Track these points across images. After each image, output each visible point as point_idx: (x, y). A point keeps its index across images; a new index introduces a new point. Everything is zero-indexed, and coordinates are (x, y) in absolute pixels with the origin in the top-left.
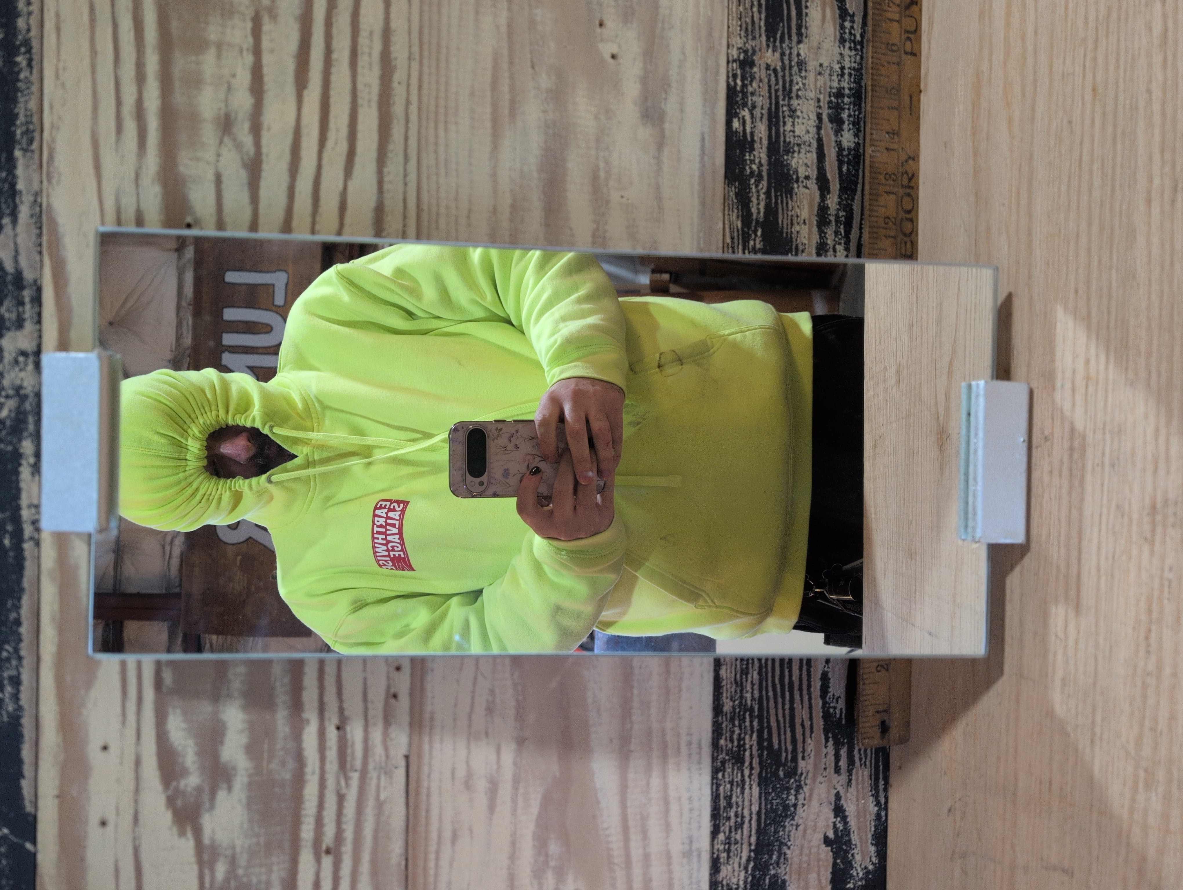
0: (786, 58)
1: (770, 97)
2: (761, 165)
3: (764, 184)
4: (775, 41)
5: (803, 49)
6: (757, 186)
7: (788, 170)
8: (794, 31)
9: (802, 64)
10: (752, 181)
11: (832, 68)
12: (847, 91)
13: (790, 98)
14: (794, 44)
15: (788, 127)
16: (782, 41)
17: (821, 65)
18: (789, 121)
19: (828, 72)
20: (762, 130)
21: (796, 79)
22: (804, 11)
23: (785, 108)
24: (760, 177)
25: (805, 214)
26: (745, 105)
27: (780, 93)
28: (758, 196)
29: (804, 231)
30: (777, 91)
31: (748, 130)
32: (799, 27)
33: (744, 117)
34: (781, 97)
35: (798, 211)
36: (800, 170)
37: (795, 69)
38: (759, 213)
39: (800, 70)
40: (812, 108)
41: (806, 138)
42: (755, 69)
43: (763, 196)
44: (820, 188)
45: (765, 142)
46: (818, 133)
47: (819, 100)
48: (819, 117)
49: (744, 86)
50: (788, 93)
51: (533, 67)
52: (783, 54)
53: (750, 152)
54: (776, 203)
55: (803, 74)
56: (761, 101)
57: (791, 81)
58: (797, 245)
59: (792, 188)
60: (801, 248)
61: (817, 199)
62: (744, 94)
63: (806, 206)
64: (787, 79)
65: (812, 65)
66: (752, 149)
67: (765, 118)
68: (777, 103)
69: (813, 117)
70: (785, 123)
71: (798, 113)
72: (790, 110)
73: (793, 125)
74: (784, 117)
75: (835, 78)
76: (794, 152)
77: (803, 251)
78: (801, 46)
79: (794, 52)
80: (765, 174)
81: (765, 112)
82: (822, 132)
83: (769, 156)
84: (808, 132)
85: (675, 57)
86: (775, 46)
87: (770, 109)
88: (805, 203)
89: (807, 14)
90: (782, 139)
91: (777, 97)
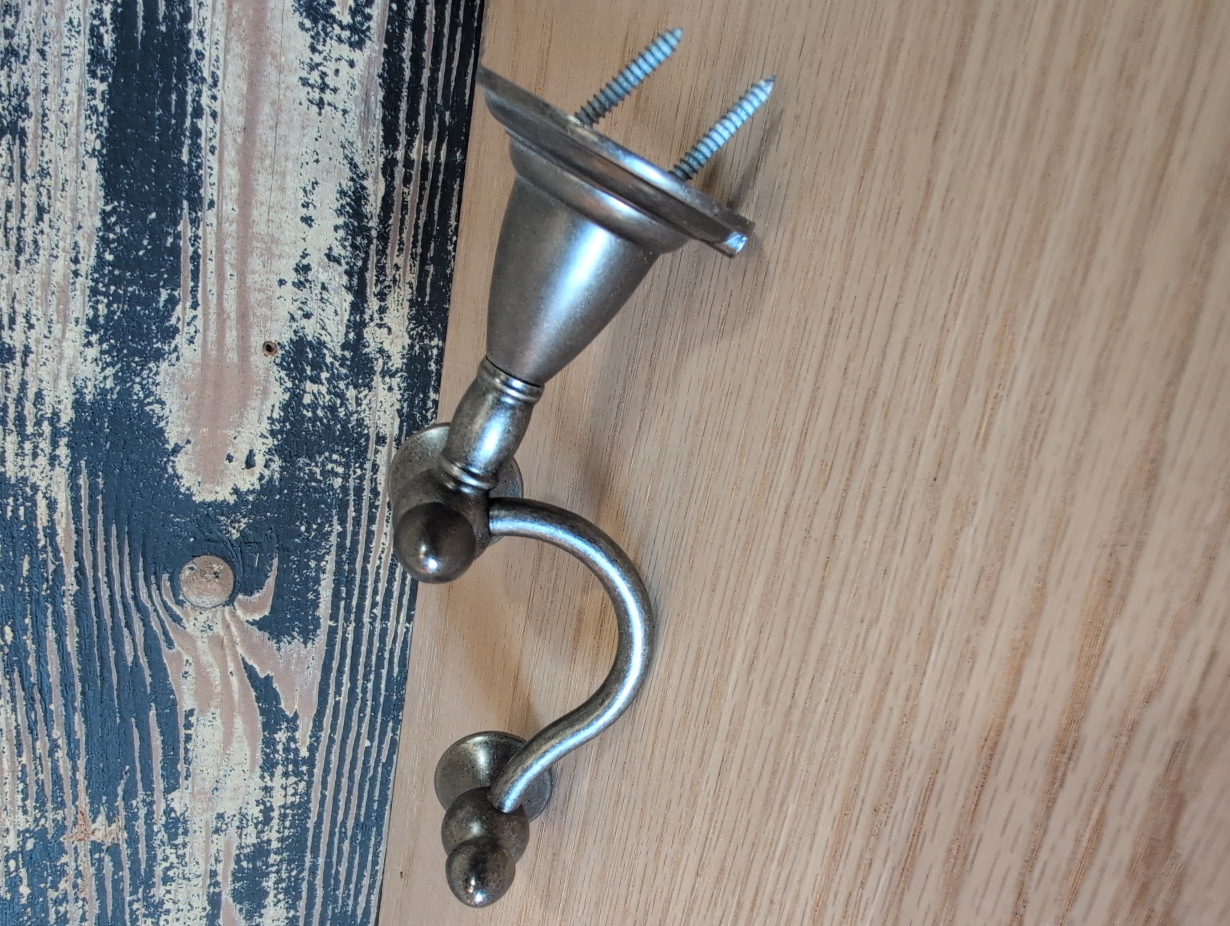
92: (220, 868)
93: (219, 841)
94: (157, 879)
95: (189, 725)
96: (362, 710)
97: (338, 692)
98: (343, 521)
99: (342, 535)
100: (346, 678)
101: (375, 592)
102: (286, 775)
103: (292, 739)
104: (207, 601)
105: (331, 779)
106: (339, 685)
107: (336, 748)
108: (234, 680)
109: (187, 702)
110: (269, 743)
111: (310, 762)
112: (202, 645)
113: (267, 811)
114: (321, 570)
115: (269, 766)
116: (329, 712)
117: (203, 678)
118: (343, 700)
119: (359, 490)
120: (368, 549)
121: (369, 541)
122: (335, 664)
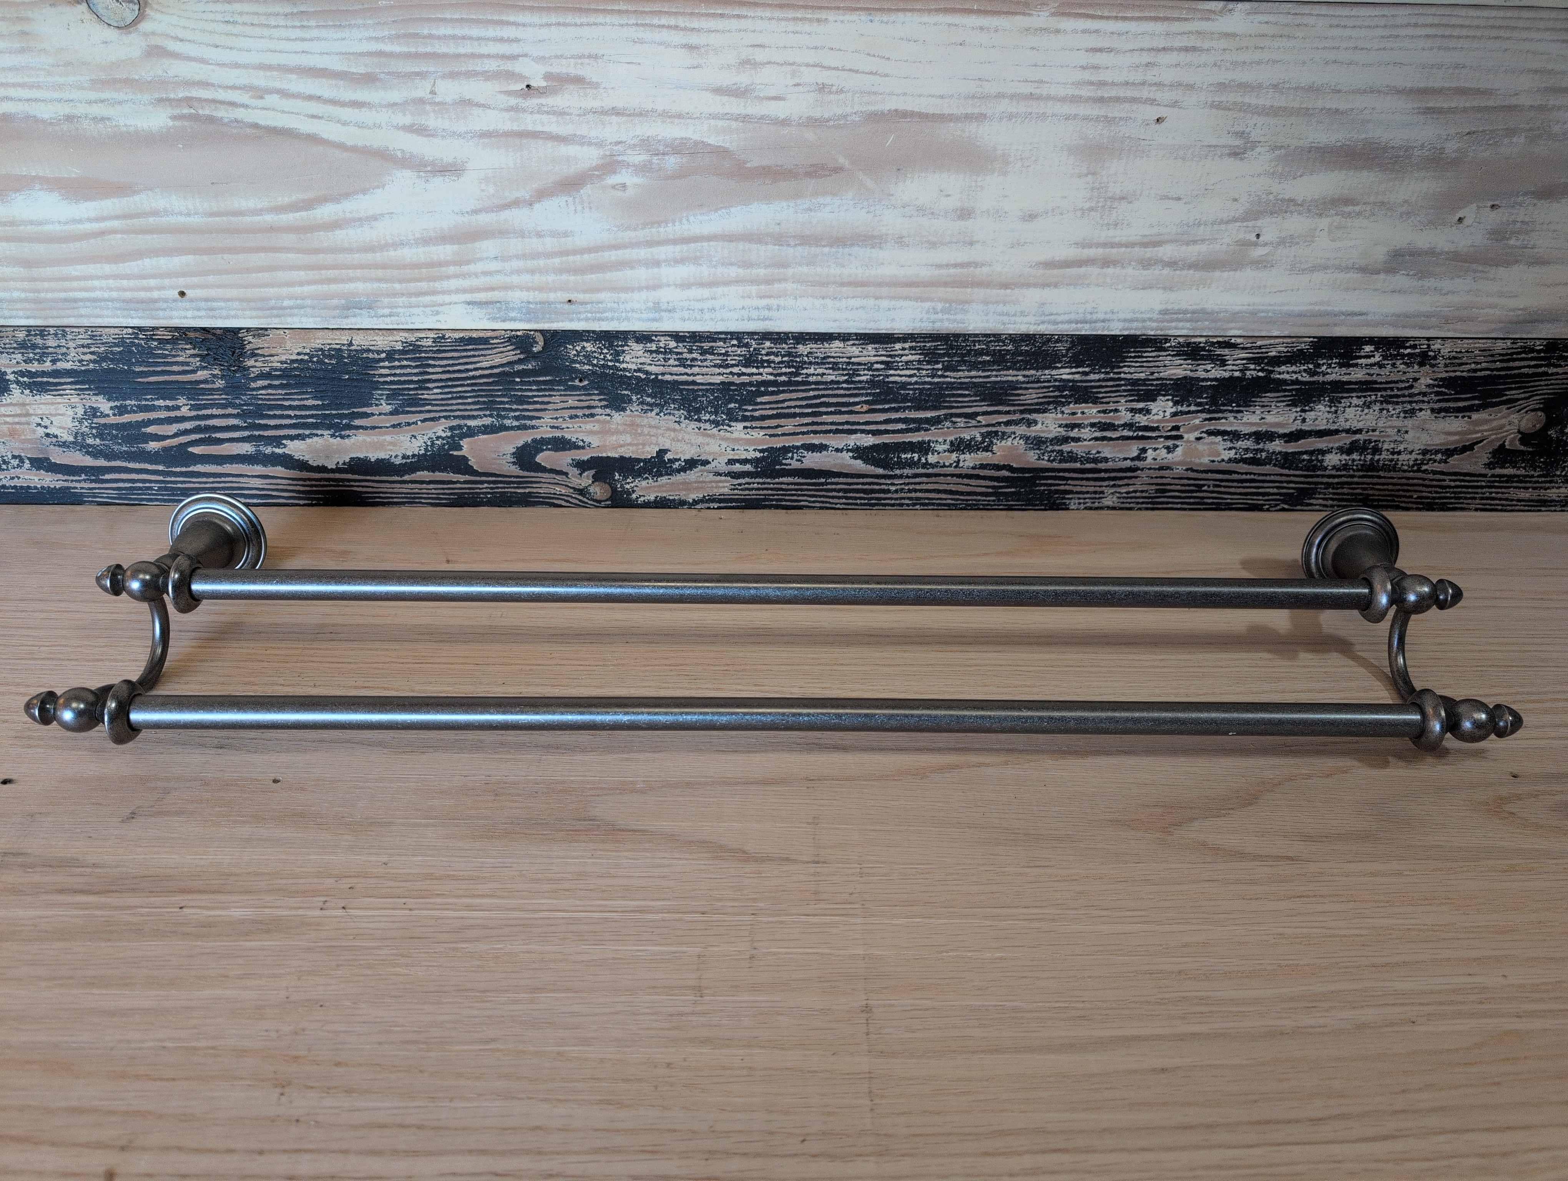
0: (1421, 398)
1: (1387, 383)
2: (1325, 374)
3: (1306, 378)
4: (1439, 386)
5: (1426, 414)
6: (1305, 371)
7: (1314, 402)
8: (1444, 405)
9: (1411, 413)
10: (1311, 366)
11: (1401, 442)
12: (1377, 457)
13: (1382, 403)
14: (1432, 405)
15: (1355, 401)
16: (1437, 394)
17: (1407, 432)
18: (1360, 402)
19: (1399, 439)
20: (1358, 375)
21: (1399, 408)
22: (1461, 415)
23: (1373, 397)
24: (1312, 373)
25: (1270, 418)
26: (1385, 357)
27: (1389, 393)
28: (1295, 373)
29: (1255, 419)
30: (1392, 389)
31: (1360, 361)
32: (1446, 410)
33: (1374, 356)
34: (1384, 393)
35: (1275, 411)
36: (1312, 413)
37: (1409, 407)
38: (1280, 373)
39: (1405, 412)
40: (1368, 423)
41: (1342, 419)
42: (1416, 367)
43: (1295, 376)
44: (1292, 433)
45: (1345, 378)
46: (1343, 431)
47: (1374, 431)
48: (1359, 431)
49: (1403, 356)
50: (1387, 400)
51: (1469, 133)
52: (1424, 394)
53: (1339, 364)
54: (1285, 390)
55: (1402, 415)
56: (1385, 374)
57: (1397, 403)
58: (1242, 412)
59: (1296, 406)
60: (1239, 415)
61: (1282, 431)
62: (1394, 357)
63: (1277, 420)
64: (1400, 400)
65: (1409, 423)
66: (1341, 365)
67: (1369, 378)
68: (1379, 390)
69: (1360, 425)
70: (1359, 397)
71: (1366, 411)
72: (1371, 403)
73: (1356, 406)
74: (1365, 397)
75: (1392, 446)
76: (1330, 407)
77: (1235, 418)
78: (1429, 412)
79: (1424, 406)
80: (1316, 378)
81: (1374, 378)
82: (1344, 435)
83: (1332, 383)
84: (1347, 420)
85: (1446, 284)
86: (1434, 386)
87: (1376, 382)
88: (1280, 419)
89: (1457, 417)
90: (1345, 395)
91: (1385, 389)
92: (1377, 433)
93: (1392, 432)
94: (1384, 405)
95: (1463, 417)
96: (1437, 492)
97: (1451, 480)
98: (1539, 476)
99: (1533, 476)
100: (1458, 483)
101: (1497, 493)
102: (1416, 460)
103: (1435, 461)
104: (1524, 422)
105: (1404, 481)
106: (1454, 481)
107: (1421, 482)
108: (1479, 435)
109: (1475, 416)
110: (1437, 452)
111: (1419, 471)
112: (1503, 421)
113: (1399, 453)
114: (1518, 468)
115: (1424, 452)
116: (1442, 477)
117: (1486, 422)
118: (1447, 483)
119: (1550, 482)
120: (1520, 488)
121: (1525, 488)
122: (1467, 478)
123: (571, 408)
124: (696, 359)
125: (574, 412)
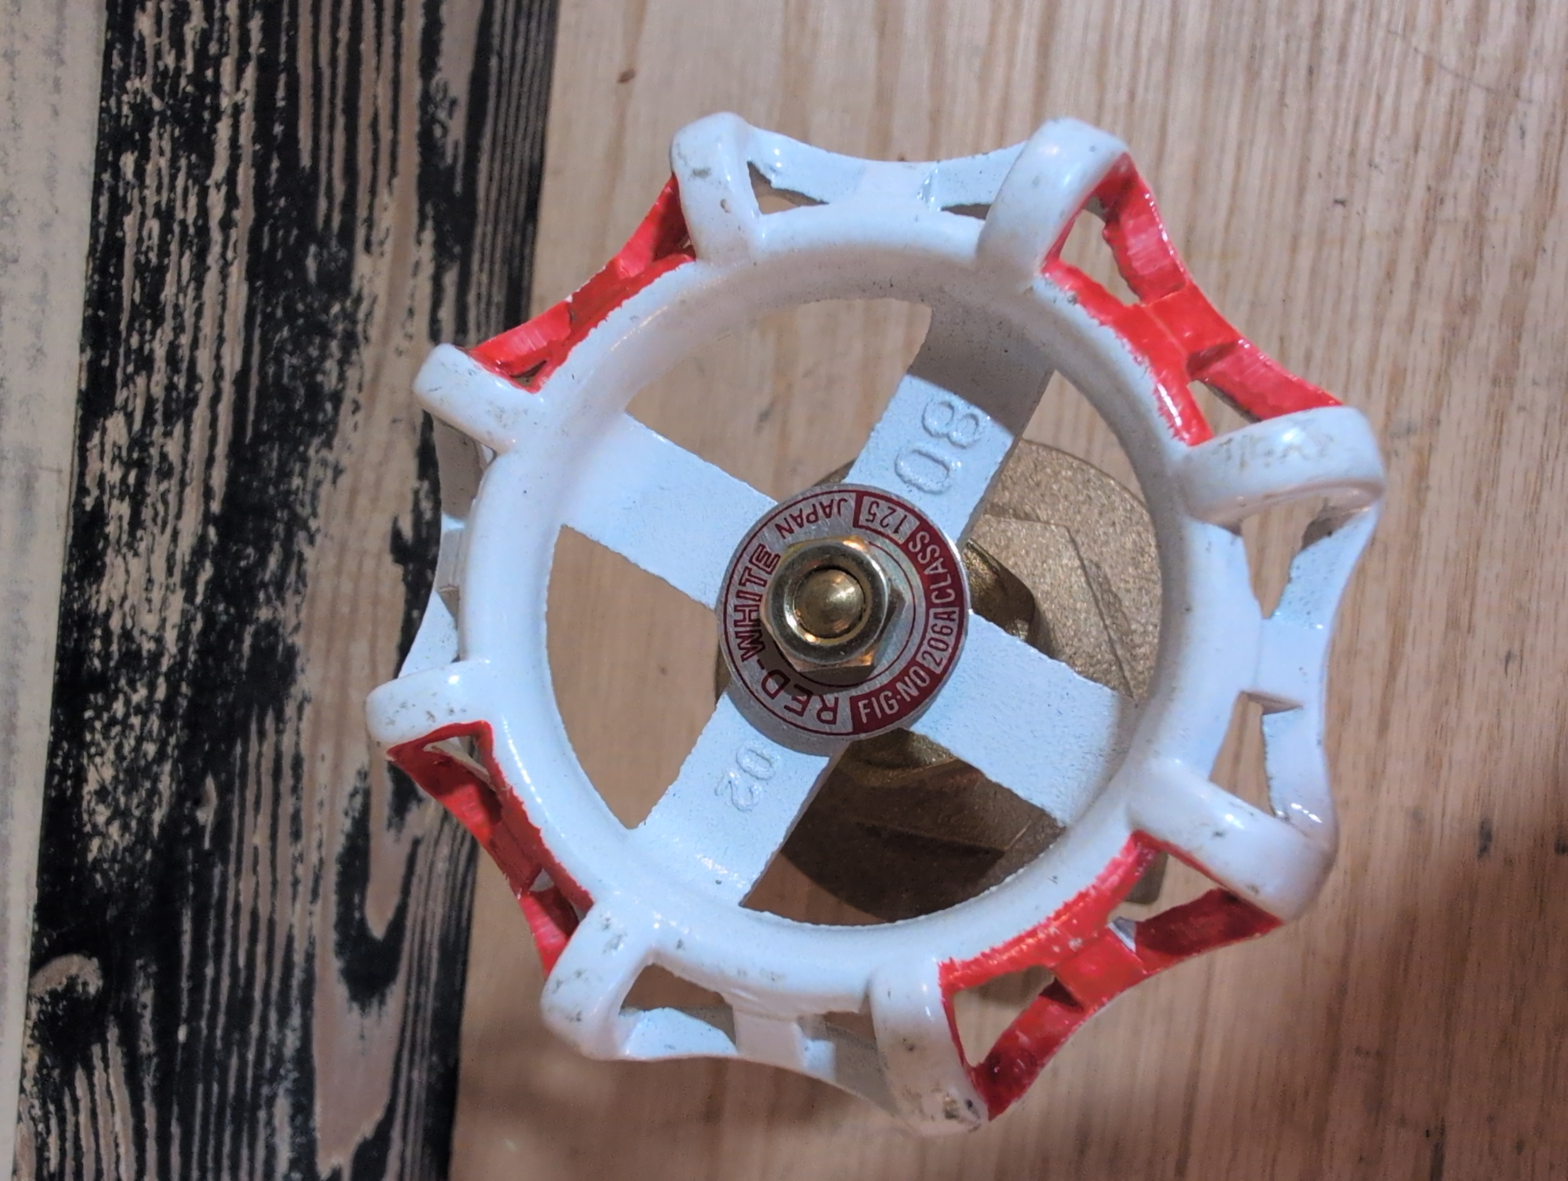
123: (273, 836)
124: (173, 349)
125: (284, 828)
